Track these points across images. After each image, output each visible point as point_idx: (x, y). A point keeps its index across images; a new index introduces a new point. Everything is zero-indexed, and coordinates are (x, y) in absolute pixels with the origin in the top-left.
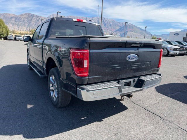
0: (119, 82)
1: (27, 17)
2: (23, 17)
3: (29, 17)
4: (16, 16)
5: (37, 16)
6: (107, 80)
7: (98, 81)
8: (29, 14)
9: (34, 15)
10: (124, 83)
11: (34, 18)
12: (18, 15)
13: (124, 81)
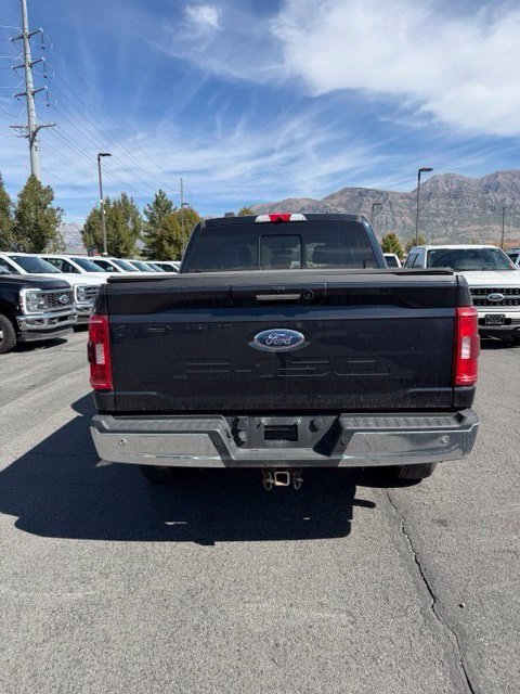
0: (238, 420)
1: (345, 200)
2: (335, 201)
3: (352, 199)
4: (315, 201)
5: (378, 192)
6: (184, 408)
7: (150, 408)
8: (353, 190)
9: (367, 190)
10: (266, 427)
11: (368, 201)
12: (319, 199)
13: (264, 420)
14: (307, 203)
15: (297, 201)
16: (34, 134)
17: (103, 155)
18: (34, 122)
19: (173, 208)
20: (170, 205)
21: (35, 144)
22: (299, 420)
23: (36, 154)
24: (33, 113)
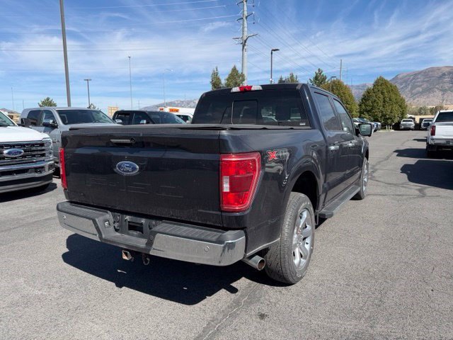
0: (116, 215)
10: (129, 222)
13: (128, 218)
14: (448, 69)
15: (439, 69)
16: (245, 42)
17: (274, 50)
18: (246, 34)
19: (326, 80)
20: (325, 78)
21: (245, 47)
22: (143, 221)
23: (245, 54)
24: (246, 29)
